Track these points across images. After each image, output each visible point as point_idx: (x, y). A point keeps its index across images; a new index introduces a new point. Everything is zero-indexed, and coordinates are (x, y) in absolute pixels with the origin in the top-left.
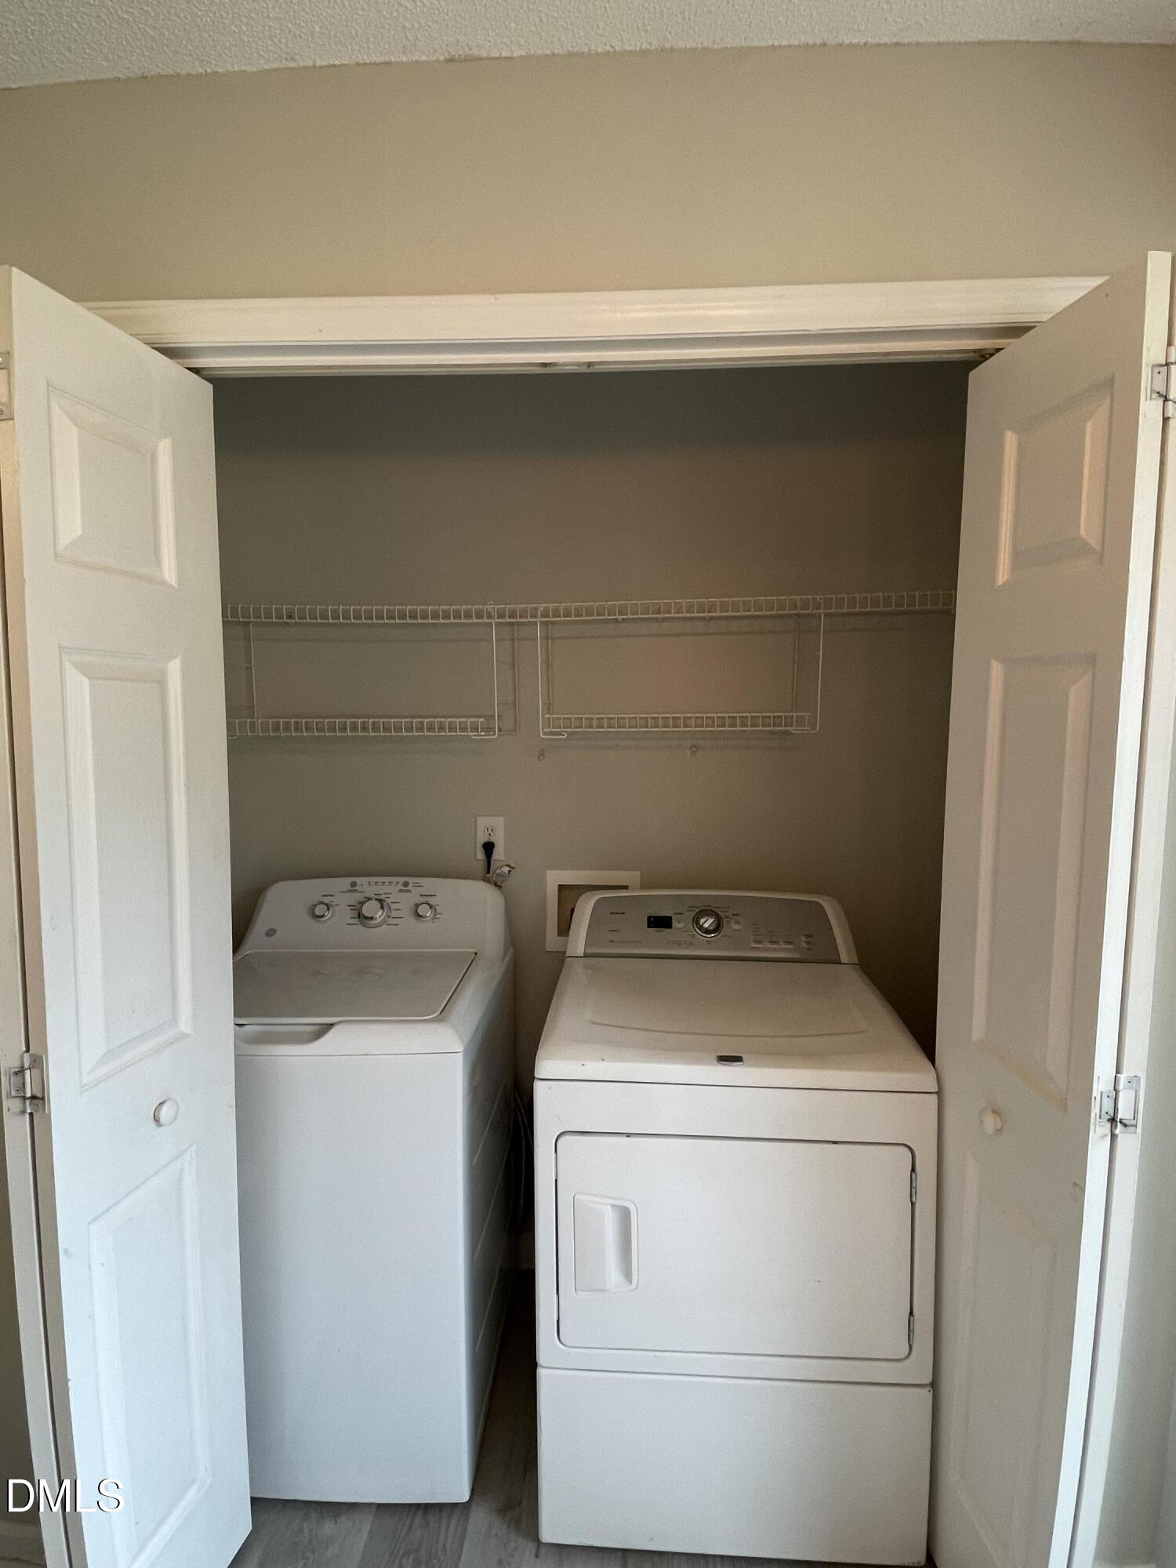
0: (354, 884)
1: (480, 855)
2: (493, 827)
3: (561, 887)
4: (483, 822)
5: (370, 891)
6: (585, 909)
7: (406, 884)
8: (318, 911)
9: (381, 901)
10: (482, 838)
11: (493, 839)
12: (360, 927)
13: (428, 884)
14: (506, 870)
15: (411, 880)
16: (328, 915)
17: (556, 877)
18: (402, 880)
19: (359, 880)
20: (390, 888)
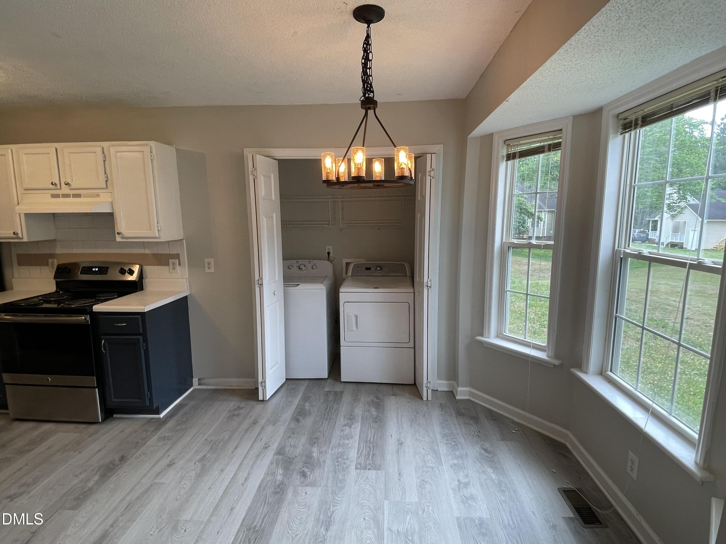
0: (297, 261)
1: (327, 255)
2: (330, 248)
3: (346, 263)
4: (327, 247)
5: (302, 263)
6: (351, 267)
7: (310, 261)
8: (290, 267)
9: (304, 265)
10: (327, 251)
11: (330, 251)
12: (300, 271)
13: (315, 262)
14: (333, 259)
15: (311, 261)
16: (292, 268)
17: (345, 261)
18: (309, 260)
19: (299, 261)
20: (306, 262)
